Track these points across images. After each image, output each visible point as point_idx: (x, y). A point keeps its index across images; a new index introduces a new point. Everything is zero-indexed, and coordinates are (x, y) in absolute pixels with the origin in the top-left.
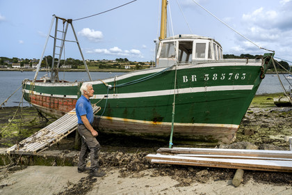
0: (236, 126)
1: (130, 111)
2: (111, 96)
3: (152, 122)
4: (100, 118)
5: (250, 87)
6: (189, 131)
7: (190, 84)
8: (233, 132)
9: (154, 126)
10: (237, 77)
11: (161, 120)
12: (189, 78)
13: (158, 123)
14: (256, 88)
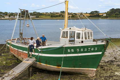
0: (95, 69)
1: (48, 61)
3: (57, 67)
4: (36, 63)
5: (100, 53)
6: (74, 71)
7: (71, 53)
8: (94, 72)
9: (58, 68)
10: (92, 49)
11: (60, 66)
12: (71, 50)
13: (59, 67)
14: (103, 54)
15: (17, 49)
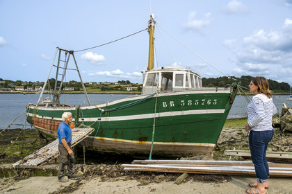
0: (213, 145)
1: (119, 132)
2: (103, 119)
3: (138, 142)
4: (93, 139)
5: (222, 111)
6: (171, 149)
7: (169, 109)
8: (210, 150)
9: (140, 145)
10: (209, 102)
11: (146, 139)
12: (168, 104)
13: (143, 142)
14: (227, 112)
15: (51, 118)
